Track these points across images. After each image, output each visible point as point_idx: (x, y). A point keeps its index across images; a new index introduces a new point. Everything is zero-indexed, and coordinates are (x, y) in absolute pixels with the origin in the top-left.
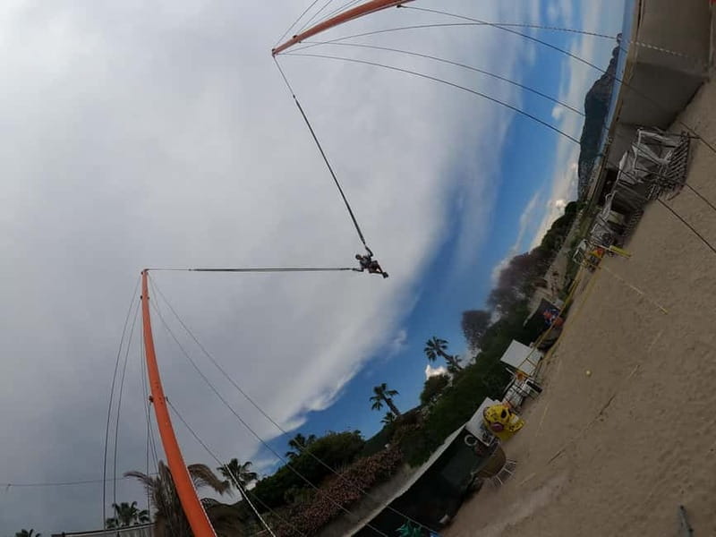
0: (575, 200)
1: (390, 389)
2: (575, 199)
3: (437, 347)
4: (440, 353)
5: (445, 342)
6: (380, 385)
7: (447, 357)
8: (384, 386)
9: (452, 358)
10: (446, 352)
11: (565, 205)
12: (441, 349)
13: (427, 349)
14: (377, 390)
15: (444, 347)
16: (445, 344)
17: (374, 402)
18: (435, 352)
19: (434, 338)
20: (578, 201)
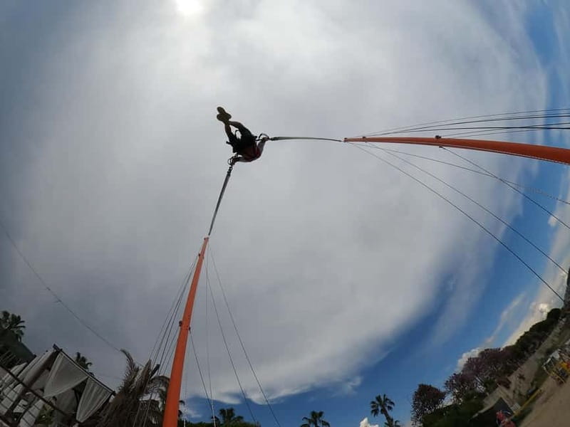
0: (560, 308)
1: (324, 418)
2: (560, 306)
3: (383, 406)
4: (384, 411)
5: (392, 403)
6: (318, 412)
7: (388, 418)
8: (321, 414)
9: (392, 420)
10: (389, 412)
11: (549, 311)
12: (386, 408)
13: (373, 403)
14: (313, 414)
15: (390, 408)
16: (392, 406)
17: (306, 422)
18: (380, 408)
19: (385, 396)
20: (563, 309)
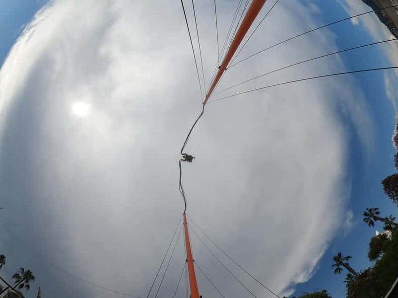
1: (344, 255)
3: (372, 215)
4: (376, 219)
5: (376, 209)
6: (337, 255)
7: (382, 220)
8: (340, 255)
9: (387, 218)
10: (380, 216)
12: (376, 215)
13: (365, 219)
14: (335, 259)
15: (378, 213)
16: (378, 211)
17: (336, 268)
18: (373, 220)
19: (367, 209)
